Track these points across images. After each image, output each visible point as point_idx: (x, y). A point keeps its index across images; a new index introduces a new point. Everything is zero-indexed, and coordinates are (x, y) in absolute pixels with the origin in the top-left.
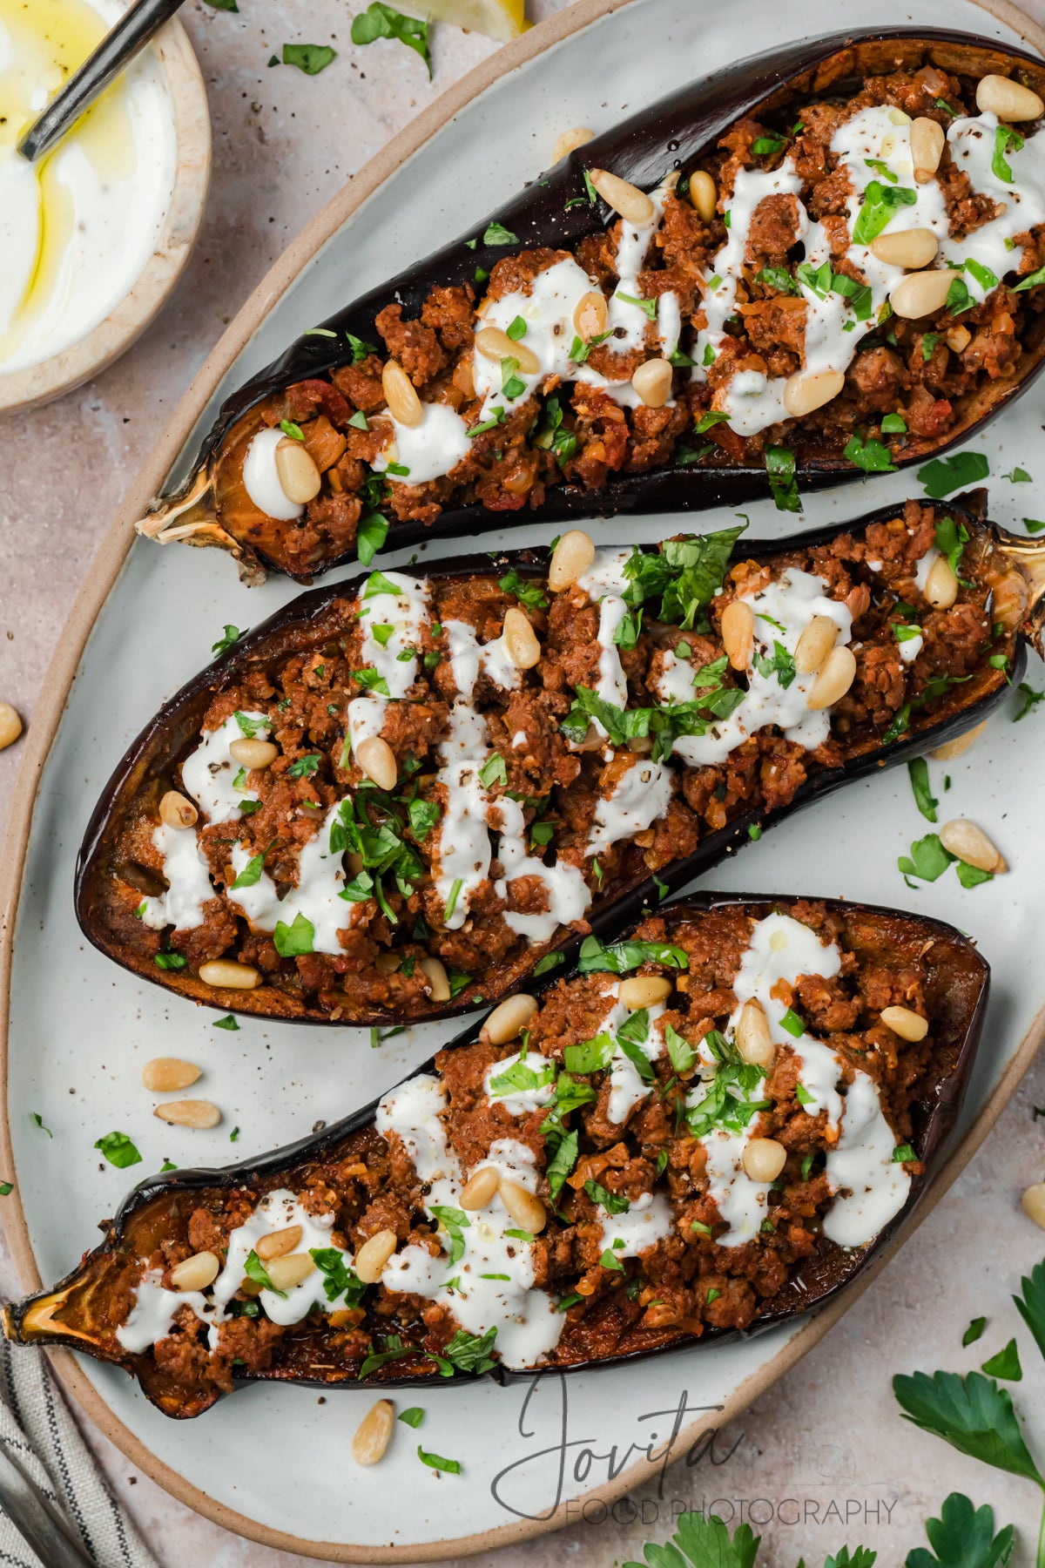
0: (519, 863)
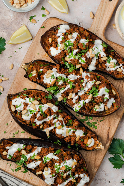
0: (86, 80)
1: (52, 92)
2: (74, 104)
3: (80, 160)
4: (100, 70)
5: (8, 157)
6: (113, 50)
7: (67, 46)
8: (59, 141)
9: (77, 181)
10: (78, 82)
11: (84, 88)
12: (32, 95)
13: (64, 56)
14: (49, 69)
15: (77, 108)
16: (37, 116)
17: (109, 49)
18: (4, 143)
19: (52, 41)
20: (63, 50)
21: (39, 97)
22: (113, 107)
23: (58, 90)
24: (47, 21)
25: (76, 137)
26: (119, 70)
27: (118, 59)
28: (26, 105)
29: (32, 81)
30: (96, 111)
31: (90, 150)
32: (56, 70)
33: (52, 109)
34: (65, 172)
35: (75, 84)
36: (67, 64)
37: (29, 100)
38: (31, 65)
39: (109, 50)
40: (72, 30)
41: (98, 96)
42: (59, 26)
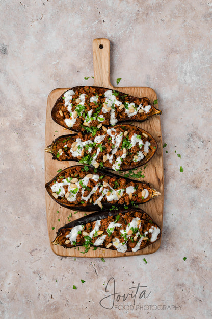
0: (113, 136)
1: (85, 162)
2: (112, 165)
3: (142, 216)
4: (122, 120)
5: (72, 244)
6: (126, 94)
7: (79, 111)
8: (113, 207)
9: (148, 237)
10: (106, 141)
11: (115, 145)
12: (68, 174)
13: (82, 123)
14: (73, 142)
15: (116, 167)
16: (82, 193)
17: (122, 95)
18: (62, 232)
19: (63, 113)
20: (77, 117)
21: (75, 174)
22: (151, 150)
23: (91, 158)
24: (51, 96)
25: (129, 195)
26: (140, 112)
27: (135, 102)
28: (66, 187)
29: (62, 160)
30: (137, 161)
31: (148, 201)
32: (80, 139)
33: (93, 180)
34: (134, 235)
35: (104, 145)
36: (88, 129)
37: (67, 180)
38: (53, 145)
39: (121, 97)
40: (77, 93)
41: (132, 146)
42: (63, 95)
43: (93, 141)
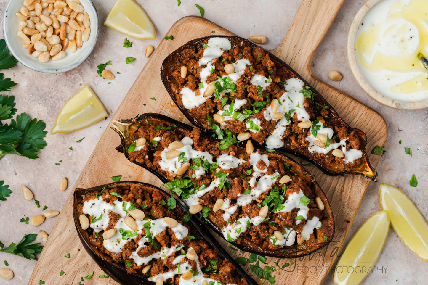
0: (257, 172)
1: (178, 191)
2: (225, 224)
4: (293, 148)
6: (327, 104)
7: (220, 89)
10: (239, 173)
11: (253, 190)
12: (130, 195)
13: (212, 111)
14: (176, 138)
15: (231, 232)
16: (138, 246)
17: (318, 102)
19: (188, 73)
20: (211, 96)
21: (145, 202)
22: (316, 237)
23: (192, 190)
24: (181, 24)
26: (336, 153)
27: (336, 128)
28: (115, 217)
29: (134, 162)
30: (276, 244)
32: (191, 142)
33: (173, 233)
35: (233, 178)
36: (218, 130)
37: (123, 206)
38: (134, 123)
40: (236, 52)
41: (282, 211)
42: (206, 39)
43: (215, 160)
